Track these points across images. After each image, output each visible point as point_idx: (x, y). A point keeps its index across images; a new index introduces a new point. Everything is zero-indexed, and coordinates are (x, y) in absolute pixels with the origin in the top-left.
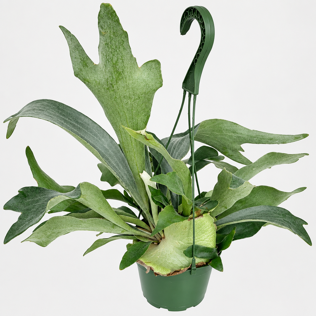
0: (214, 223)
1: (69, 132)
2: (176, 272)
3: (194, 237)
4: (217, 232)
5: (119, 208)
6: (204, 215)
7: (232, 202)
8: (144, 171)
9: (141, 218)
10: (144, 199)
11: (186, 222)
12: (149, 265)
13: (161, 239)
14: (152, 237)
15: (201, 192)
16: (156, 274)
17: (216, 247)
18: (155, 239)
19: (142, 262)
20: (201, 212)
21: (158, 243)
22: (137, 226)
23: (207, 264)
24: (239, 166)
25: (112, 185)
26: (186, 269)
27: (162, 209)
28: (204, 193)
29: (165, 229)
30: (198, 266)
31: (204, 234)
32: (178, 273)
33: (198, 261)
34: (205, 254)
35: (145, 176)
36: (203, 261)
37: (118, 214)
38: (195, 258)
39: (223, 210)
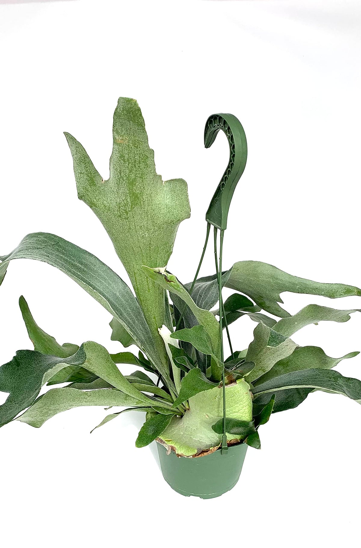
0: (250, 390)
2: (203, 452)
3: (224, 409)
4: (253, 402)
5: (132, 375)
6: (238, 382)
7: (270, 363)
8: (163, 326)
9: (161, 385)
10: (164, 361)
11: (216, 390)
12: (170, 444)
13: (185, 411)
14: (174, 409)
15: (234, 352)
16: (178, 455)
17: (253, 421)
18: (177, 410)
19: (161, 441)
20: (234, 378)
21: (182, 416)
22: (156, 396)
23: (241, 442)
24: (278, 319)
25: (126, 345)
26: (216, 448)
27: (186, 374)
28: (237, 353)
29: (190, 399)
30: (230, 445)
31: (238, 405)
32: (205, 454)
33: (230, 437)
34: (241, 430)
35: (165, 333)
36: (238, 437)
37: (131, 381)
38: (227, 434)
39: (261, 374)
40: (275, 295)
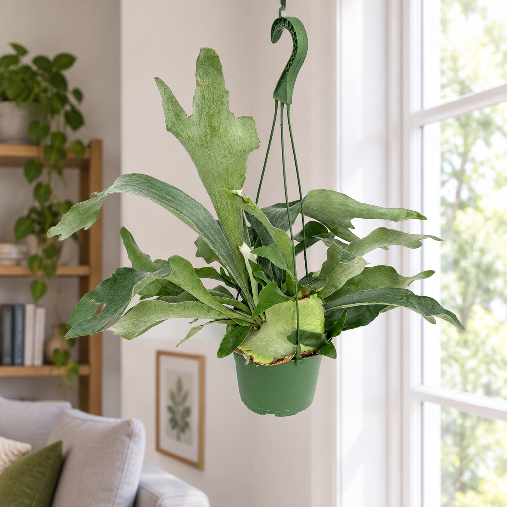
0: (323, 306)
1: (160, 204)
2: (279, 360)
3: (298, 321)
4: (325, 317)
5: (214, 289)
6: (311, 296)
7: (342, 281)
8: (244, 243)
9: (240, 299)
10: (243, 276)
11: (290, 303)
12: (249, 353)
13: (262, 323)
14: (252, 321)
16: (256, 364)
17: (325, 333)
18: (255, 322)
19: (240, 351)
20: (307, 293)
21: (259, 328)
22: (236, 309)
23: (314, 354)
24: (348, 243)
25: (209, 261)
26: (290, 358)
27: (264, 288)
28: (312, 274)
29: (267, 311)
30: (304, 356)
31: (311, 318)
32: (281, 362)
33: (304, 348)
34: (313, 341)
35: (245, 249)
36: (311, 348)
37: (213, 294)
38: (301, 345)
39: (333, 290)
40: (346, 221)
